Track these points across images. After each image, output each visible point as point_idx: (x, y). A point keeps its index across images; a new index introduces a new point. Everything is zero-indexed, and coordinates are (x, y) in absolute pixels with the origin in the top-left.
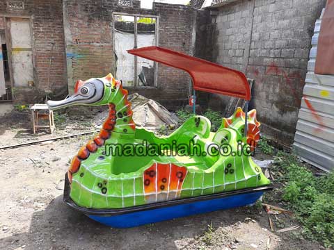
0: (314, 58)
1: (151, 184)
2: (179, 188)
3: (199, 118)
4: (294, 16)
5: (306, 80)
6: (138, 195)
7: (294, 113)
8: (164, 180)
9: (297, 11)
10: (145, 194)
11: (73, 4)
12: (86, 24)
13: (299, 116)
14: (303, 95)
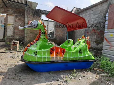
0: (107, 25)
1: (53, 54)
3: (69, 40)
5: (105, 32)
6: (48, 57)
7: (101, 44)
8: (57, 53)
9: (100, 12)
10: (50, 57)
11: (29, 11)
12: (32, 17)
13: (103, 44)
14: (104, 37)
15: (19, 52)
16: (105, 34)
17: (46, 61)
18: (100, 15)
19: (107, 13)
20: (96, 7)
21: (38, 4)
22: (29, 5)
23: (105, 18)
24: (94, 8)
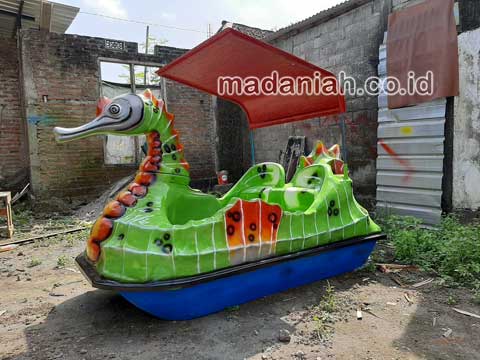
2: (274, 238)
3: (264, 166)
5: (379, 120)
6: (220, 250)
7: (368, 167)
8: (252, 226)
9: (352, 41)
10: (230, 248)
11: (38, 45)
12: (58, 74)
13: (378, 167)
14: (378, 140)
15: (21, 243)
16: (380, 127)
17: (215, 267)
18: (351, 53)
19: (381, 47)
20: (334, 24)
21: (76, 10)
22: (33, 19)
23: (376, 67)
24: (324, 28)
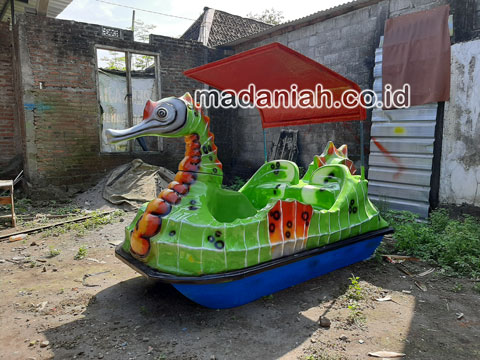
0: (379, 92)
1: (276, 230)
2: (306, 234)
3: (278, 163)
4: (344, 48)
5: (373, 119)
6: (263, 246)
8: (289, 224)
9: (348, 42)
10: (271, 244)
11: (35, 31)
12: (55, 60)
13: (370, 163)
14: (371, 138)
18: (346, 54)
19: (377, 51)
22: (27, 1)
23: (372, 69)
